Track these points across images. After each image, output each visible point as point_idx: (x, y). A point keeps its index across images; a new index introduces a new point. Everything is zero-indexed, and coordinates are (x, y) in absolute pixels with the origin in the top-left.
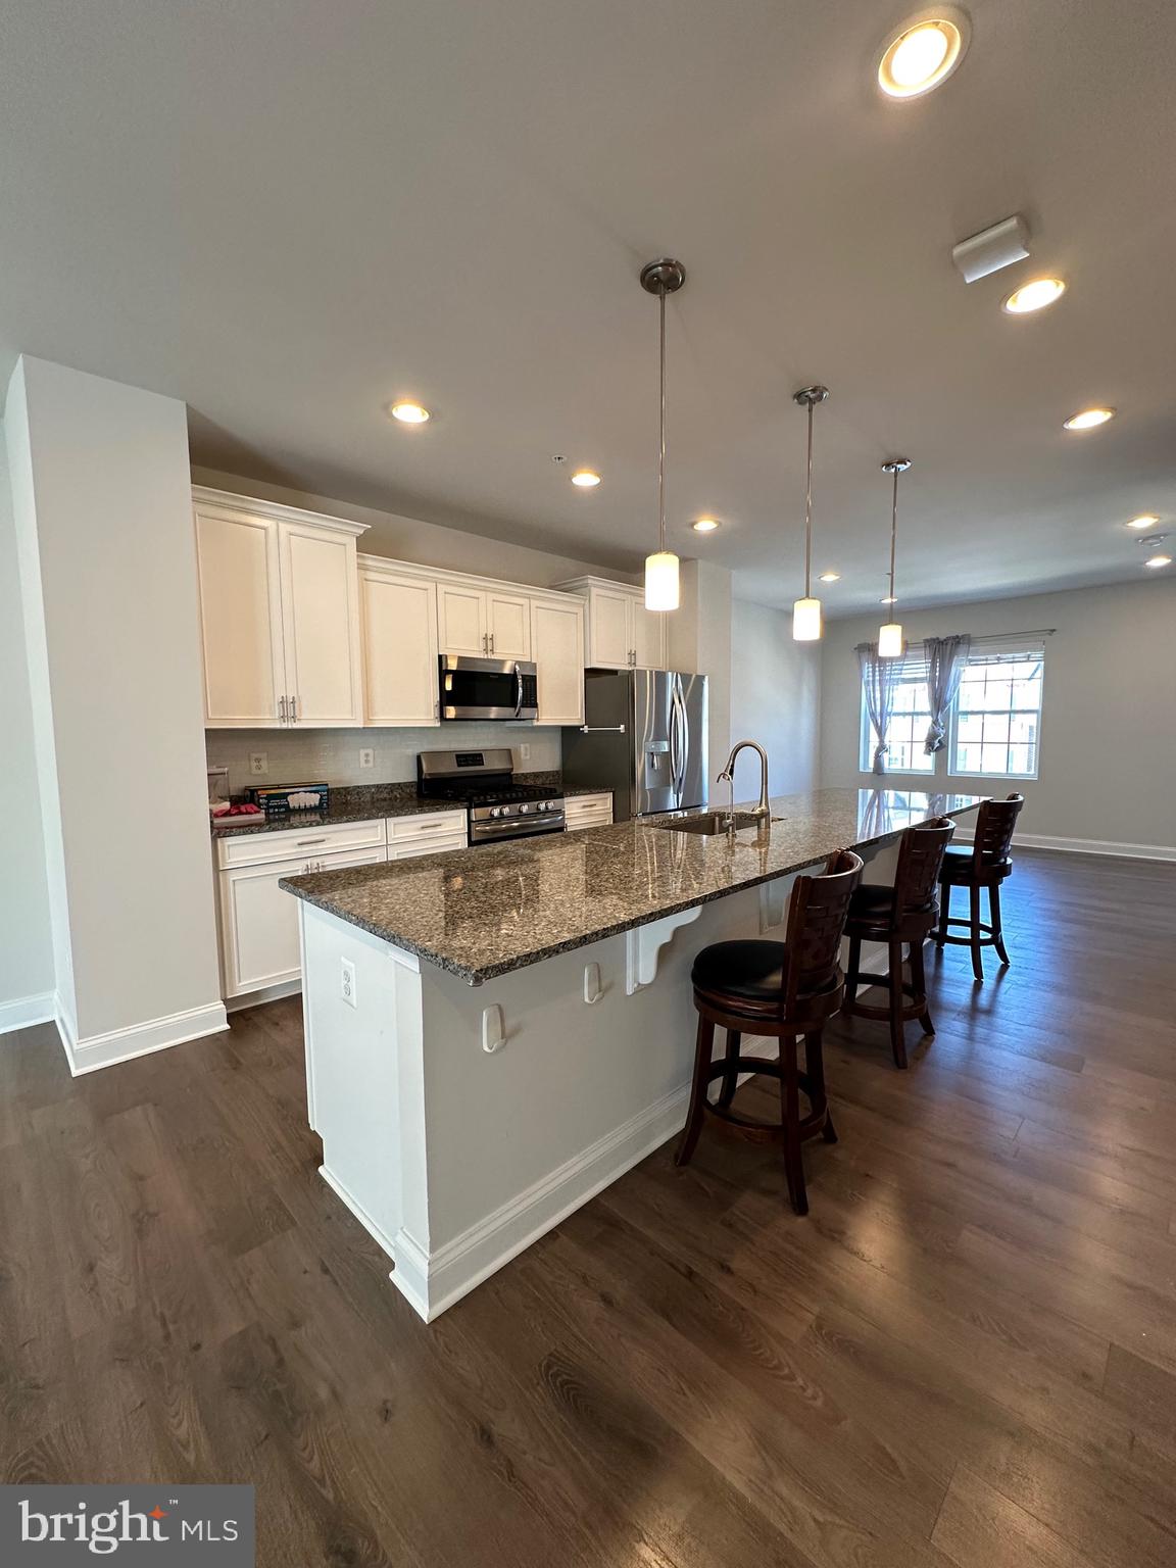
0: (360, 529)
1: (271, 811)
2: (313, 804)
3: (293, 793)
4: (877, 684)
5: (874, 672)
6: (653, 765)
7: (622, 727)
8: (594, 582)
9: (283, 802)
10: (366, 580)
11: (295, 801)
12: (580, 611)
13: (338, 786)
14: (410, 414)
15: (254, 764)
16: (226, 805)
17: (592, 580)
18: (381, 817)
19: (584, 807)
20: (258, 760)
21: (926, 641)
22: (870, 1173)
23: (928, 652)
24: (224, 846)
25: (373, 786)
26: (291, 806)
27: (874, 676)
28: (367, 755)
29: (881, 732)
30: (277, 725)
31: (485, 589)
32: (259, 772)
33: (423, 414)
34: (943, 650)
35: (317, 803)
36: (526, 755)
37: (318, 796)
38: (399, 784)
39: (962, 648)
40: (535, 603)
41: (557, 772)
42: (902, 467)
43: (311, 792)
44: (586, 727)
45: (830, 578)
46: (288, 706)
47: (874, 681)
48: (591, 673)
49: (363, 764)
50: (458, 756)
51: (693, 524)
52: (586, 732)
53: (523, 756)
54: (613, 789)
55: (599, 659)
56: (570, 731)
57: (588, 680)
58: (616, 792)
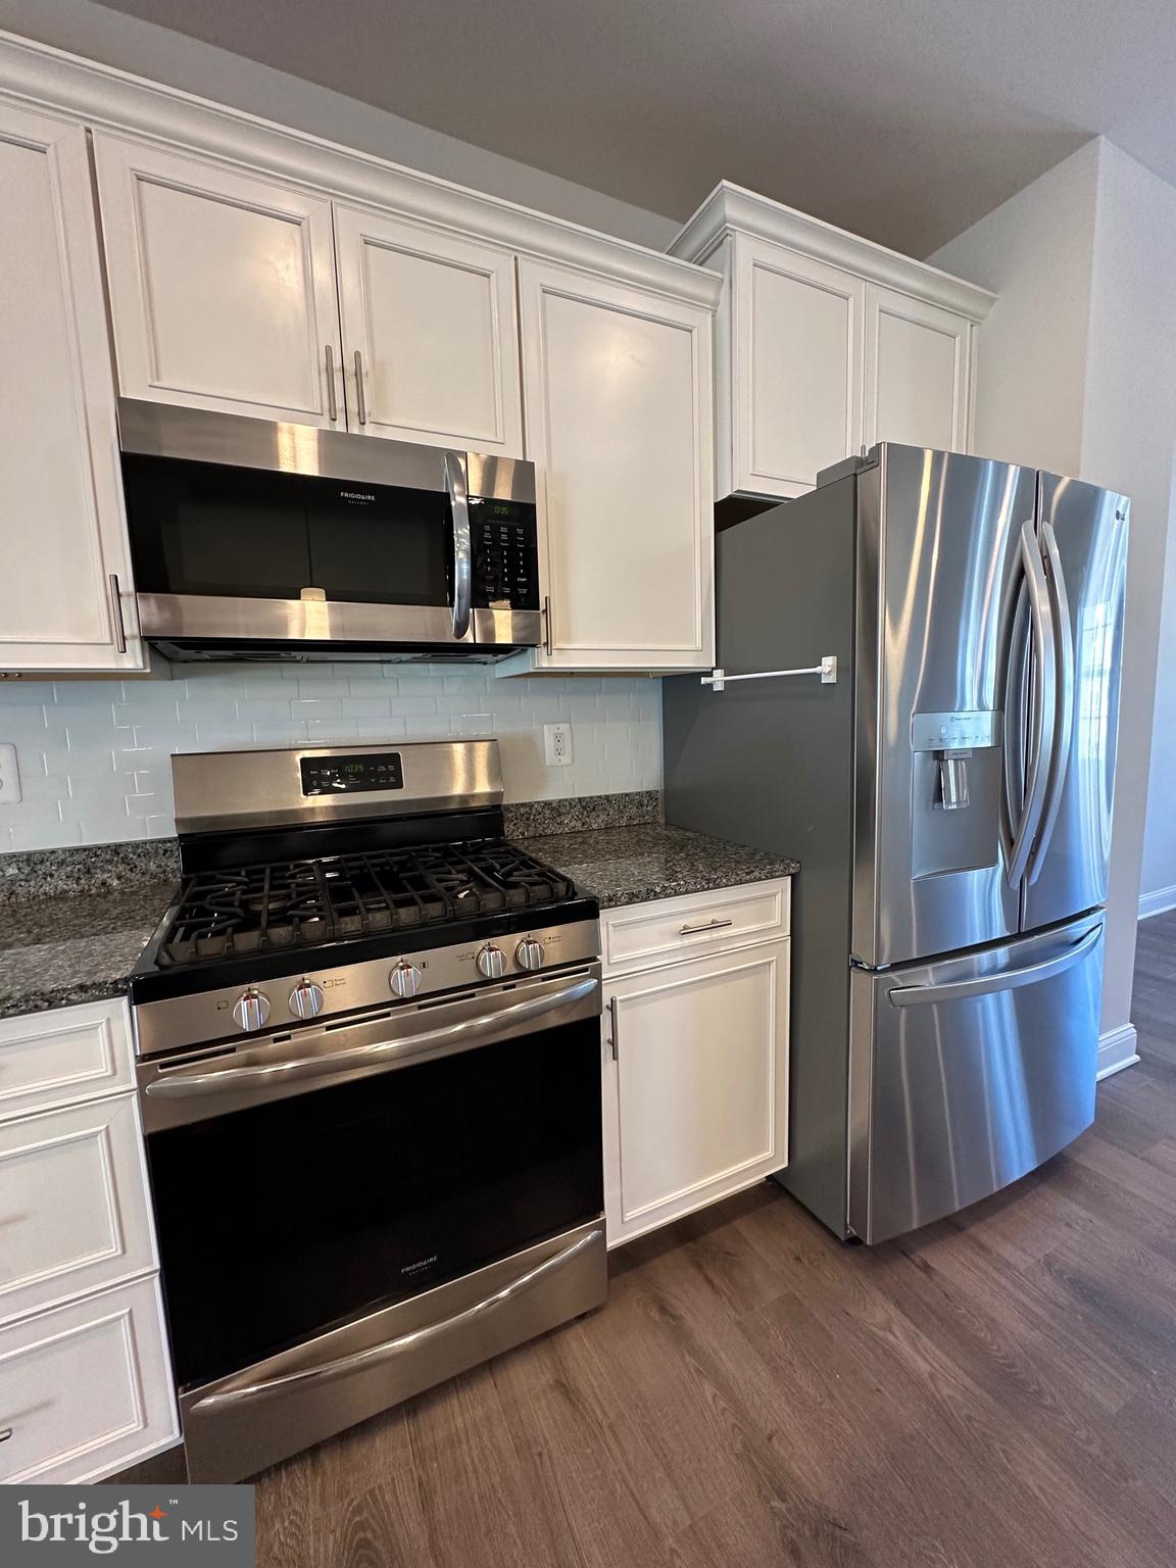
6: (938, 794)
7: (828, 664)
12: (703, 322)
17: (735, 207)
19: (686, 932)
36: (559, 752)
38: (116, 849)
40: (535, 275)
41: (651, 795)
44: (718, 675)
48: (733, 512)
50: (306, 764)
52: (719, 687)
53: (550, 757)
54: (794, 868)
55: (760, 470)
56: (679, 688)
57: (725, 533)
58: (804, 878)
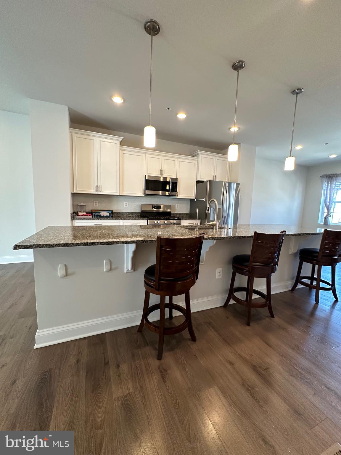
0: (120, 139)
1: (96, 216)
2: (107, 215)
3: (102, 212)
4: (329, 190)
5: (328, 185)
7: (204, 199)
8: (200, 153)
9: (99, 214)
10: (123, 153)
11: (102, 214)
12: (196, 162)
13: (117, 212)
14: (118, 100)
15: (95, 204)
16: (85, 213)
17: (200, 152)
18: (119, 220)
20: (96, 203)
22: (197, 355)
24: (75, 223)
25: (127, 212)
26: (101, 215)
27: (328, 187)
28: (126, 204)
30: (95, 193)
31: (162, 156)
32: (96, 206)
33: (122, 100)
35: (108, 215)
36: (177, 207)
37: (108, 213)
38: (135, 213)
41: (188, 213)
43: (107, 212)
44: (196, 199)
45: (299, 147)
46: (98, 188)
47: (327, 189)
48: (198, 182)
49: (125, 206)
50: (153, 206)
51: (230, 129)
52: (195, 201)
53: (176, 208)
54: (201, 219)
55: (201, 178)
56: (192, 200)
57: (197, 184)
58: (202, 221)
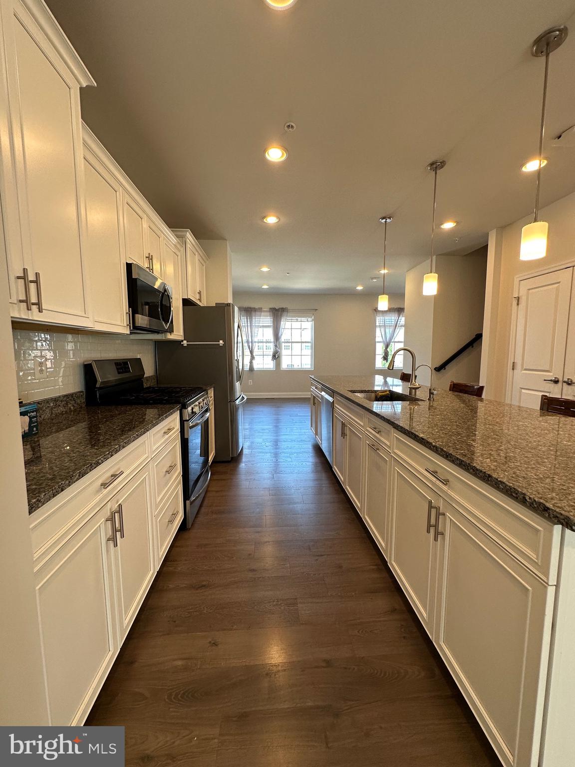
4: (249, 327)
5: (247, 321)
7: (221, 342)
8: (189, 235)
17: (189, 233)
21: (270, 309)
23: (271, 314)
27: (247, 323)
29: (251, 352)
31: (145, 212)
34: (277, 314)
35: (28, 427)
37: (27, 419)
39: (285, 313)
41: (154, 376)
42: (388, 220)
44: (185, 342)
47: (247, 326)
50: (115, 363)
52: (185, 345)
